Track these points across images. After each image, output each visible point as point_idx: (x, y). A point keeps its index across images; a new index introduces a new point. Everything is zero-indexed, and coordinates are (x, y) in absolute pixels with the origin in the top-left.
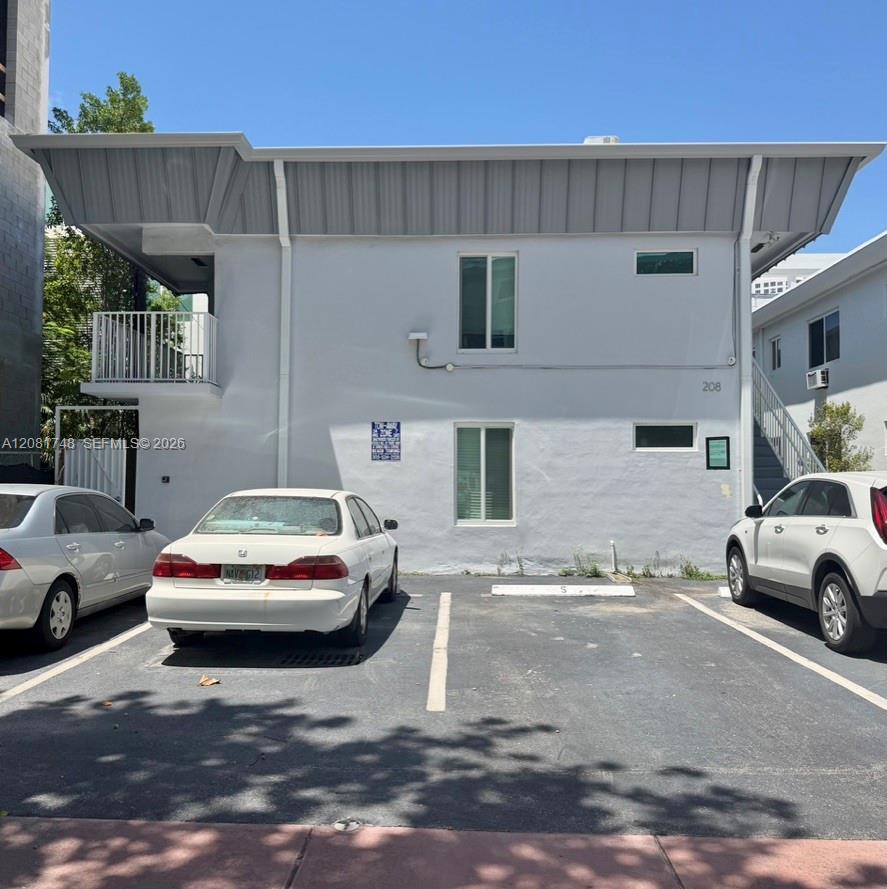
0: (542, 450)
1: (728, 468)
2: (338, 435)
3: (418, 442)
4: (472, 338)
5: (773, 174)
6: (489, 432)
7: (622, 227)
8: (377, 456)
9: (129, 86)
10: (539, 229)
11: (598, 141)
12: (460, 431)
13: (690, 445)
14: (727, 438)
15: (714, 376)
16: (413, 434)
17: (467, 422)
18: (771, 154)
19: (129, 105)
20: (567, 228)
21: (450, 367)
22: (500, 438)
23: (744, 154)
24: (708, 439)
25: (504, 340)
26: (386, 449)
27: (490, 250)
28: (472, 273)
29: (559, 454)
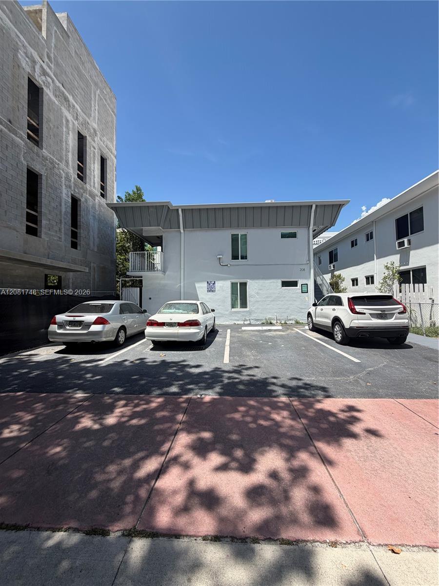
0: (255, 289)
1: (307, 292)
2: (197, 285)
3: (220, 287)
4: (235, 257)
5: (318, 209)
6: (240, 283)
7: (276, 225)
8: (209, 291)
9: (138, 189)
10: (253, 226)
11: (269, 201)
12: (232, 283)
13: (297, 286)
14: (307, 284)
15: (303, 267)
16: (219, 284)
17: (234, 281)
18: (317, 204)
19: (138, 194)
20: (261, 226)
21: (229, 265)
22: (244, 285)
23: (310, 204)
24: (302, 285)
25: (244, 257)
26: (211, 289)
27: (240, 232)
28: (235, 239)
29: (261, 290)
